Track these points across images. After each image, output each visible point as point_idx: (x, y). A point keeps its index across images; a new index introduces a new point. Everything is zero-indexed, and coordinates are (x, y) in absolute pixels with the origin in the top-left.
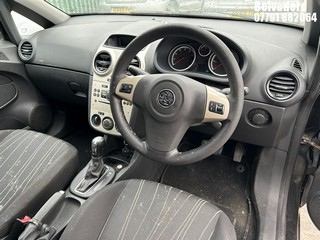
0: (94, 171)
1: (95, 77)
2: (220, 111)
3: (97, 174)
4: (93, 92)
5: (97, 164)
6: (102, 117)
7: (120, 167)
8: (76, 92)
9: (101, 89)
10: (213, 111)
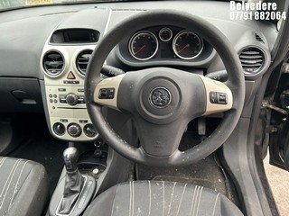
0: (73, 186)
1: (47, 81)
2: (224, 101)
3: (77, 188)
4: (48, 98)
5: (74, 177)
6: (66, 125)
7: (96, 171)
8: (21, 100)
9: (58, 93)
10: (216, 102)
